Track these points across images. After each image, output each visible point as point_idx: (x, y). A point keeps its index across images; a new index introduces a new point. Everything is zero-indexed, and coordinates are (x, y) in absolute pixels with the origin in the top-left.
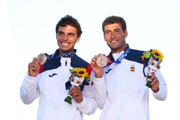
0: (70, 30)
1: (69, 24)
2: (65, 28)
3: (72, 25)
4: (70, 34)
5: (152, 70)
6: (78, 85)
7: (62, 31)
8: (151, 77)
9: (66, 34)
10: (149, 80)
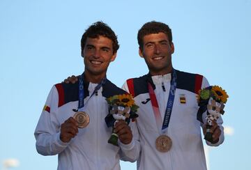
0: (103, 43)
1: (102, 34)
2: (96, 39)
3: (106, 36)
4: (103, 48)
5: (213, 116)
6: (124, 118)
7: (92, 43)
8: (212, 126)
9: (98, 49)
10: (208, 130)
